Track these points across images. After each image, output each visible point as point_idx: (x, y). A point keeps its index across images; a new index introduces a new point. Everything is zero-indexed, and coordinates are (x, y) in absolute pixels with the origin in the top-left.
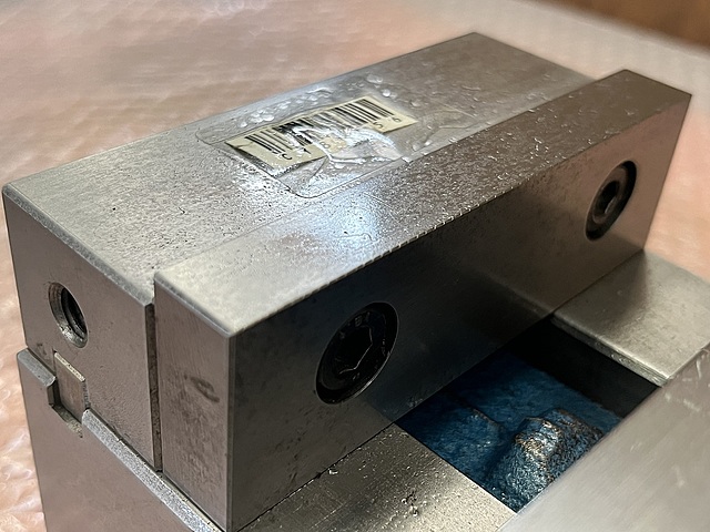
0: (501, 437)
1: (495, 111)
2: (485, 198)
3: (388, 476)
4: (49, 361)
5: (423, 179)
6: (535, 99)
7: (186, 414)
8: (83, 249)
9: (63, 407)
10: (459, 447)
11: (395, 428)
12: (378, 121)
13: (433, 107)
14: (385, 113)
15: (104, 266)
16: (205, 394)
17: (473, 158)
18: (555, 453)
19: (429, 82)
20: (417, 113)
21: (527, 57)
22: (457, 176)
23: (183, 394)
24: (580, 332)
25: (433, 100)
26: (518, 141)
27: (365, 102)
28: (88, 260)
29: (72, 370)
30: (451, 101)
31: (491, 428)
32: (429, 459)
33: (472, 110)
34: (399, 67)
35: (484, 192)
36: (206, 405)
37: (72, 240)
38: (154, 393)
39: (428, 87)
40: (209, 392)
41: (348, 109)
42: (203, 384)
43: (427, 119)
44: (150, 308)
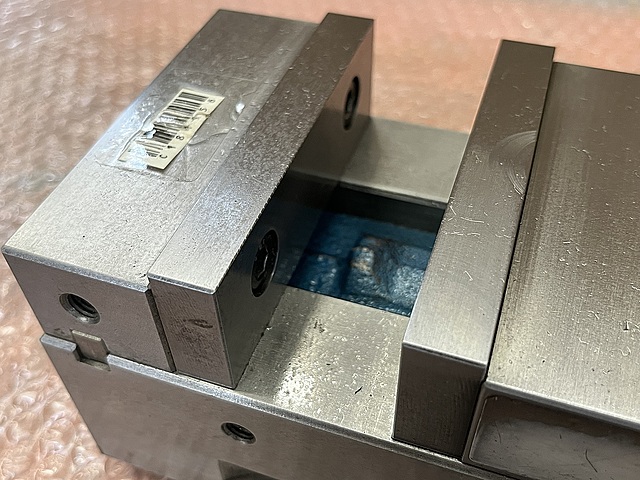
0: (339, 264)
1: (265, 71)
2: (298, 145)
3: (299, 317)
4: (69, 337)
5: (257, 145)
6: (284, 53)
7: (189, 339)
8: (85, 271)
9: (87, 358)
10: (320, 280)
11: (289, 288)
12: (201, 106)
13: (227, 82)
14: (202, 98)
15: (104, 277)
16: (202, 326)
17: (277, 118)
18: (375, 263)
19: (214, 63)
20: (221, 91)
21: (262, 19)
22: (274, 136)
23: (184, 329)
24: (359, 186)
25: (225, 76)
26: (295, 96)
27: (184, 95)
28: (91, 277)
29: (90, 337)
30: (236, 73)
31: (331, 261)
32: (316, 297)
33: (251, 76)
34: (190, 56)
35: (295, 141)
36: (203, 331)
37: (73, 268)
38: (162, 334)
39: (215, 67)
40: (204, 324)
41: (177, 104)
42: (198, 321)
43: (229, 93)
44: (149, 292)
